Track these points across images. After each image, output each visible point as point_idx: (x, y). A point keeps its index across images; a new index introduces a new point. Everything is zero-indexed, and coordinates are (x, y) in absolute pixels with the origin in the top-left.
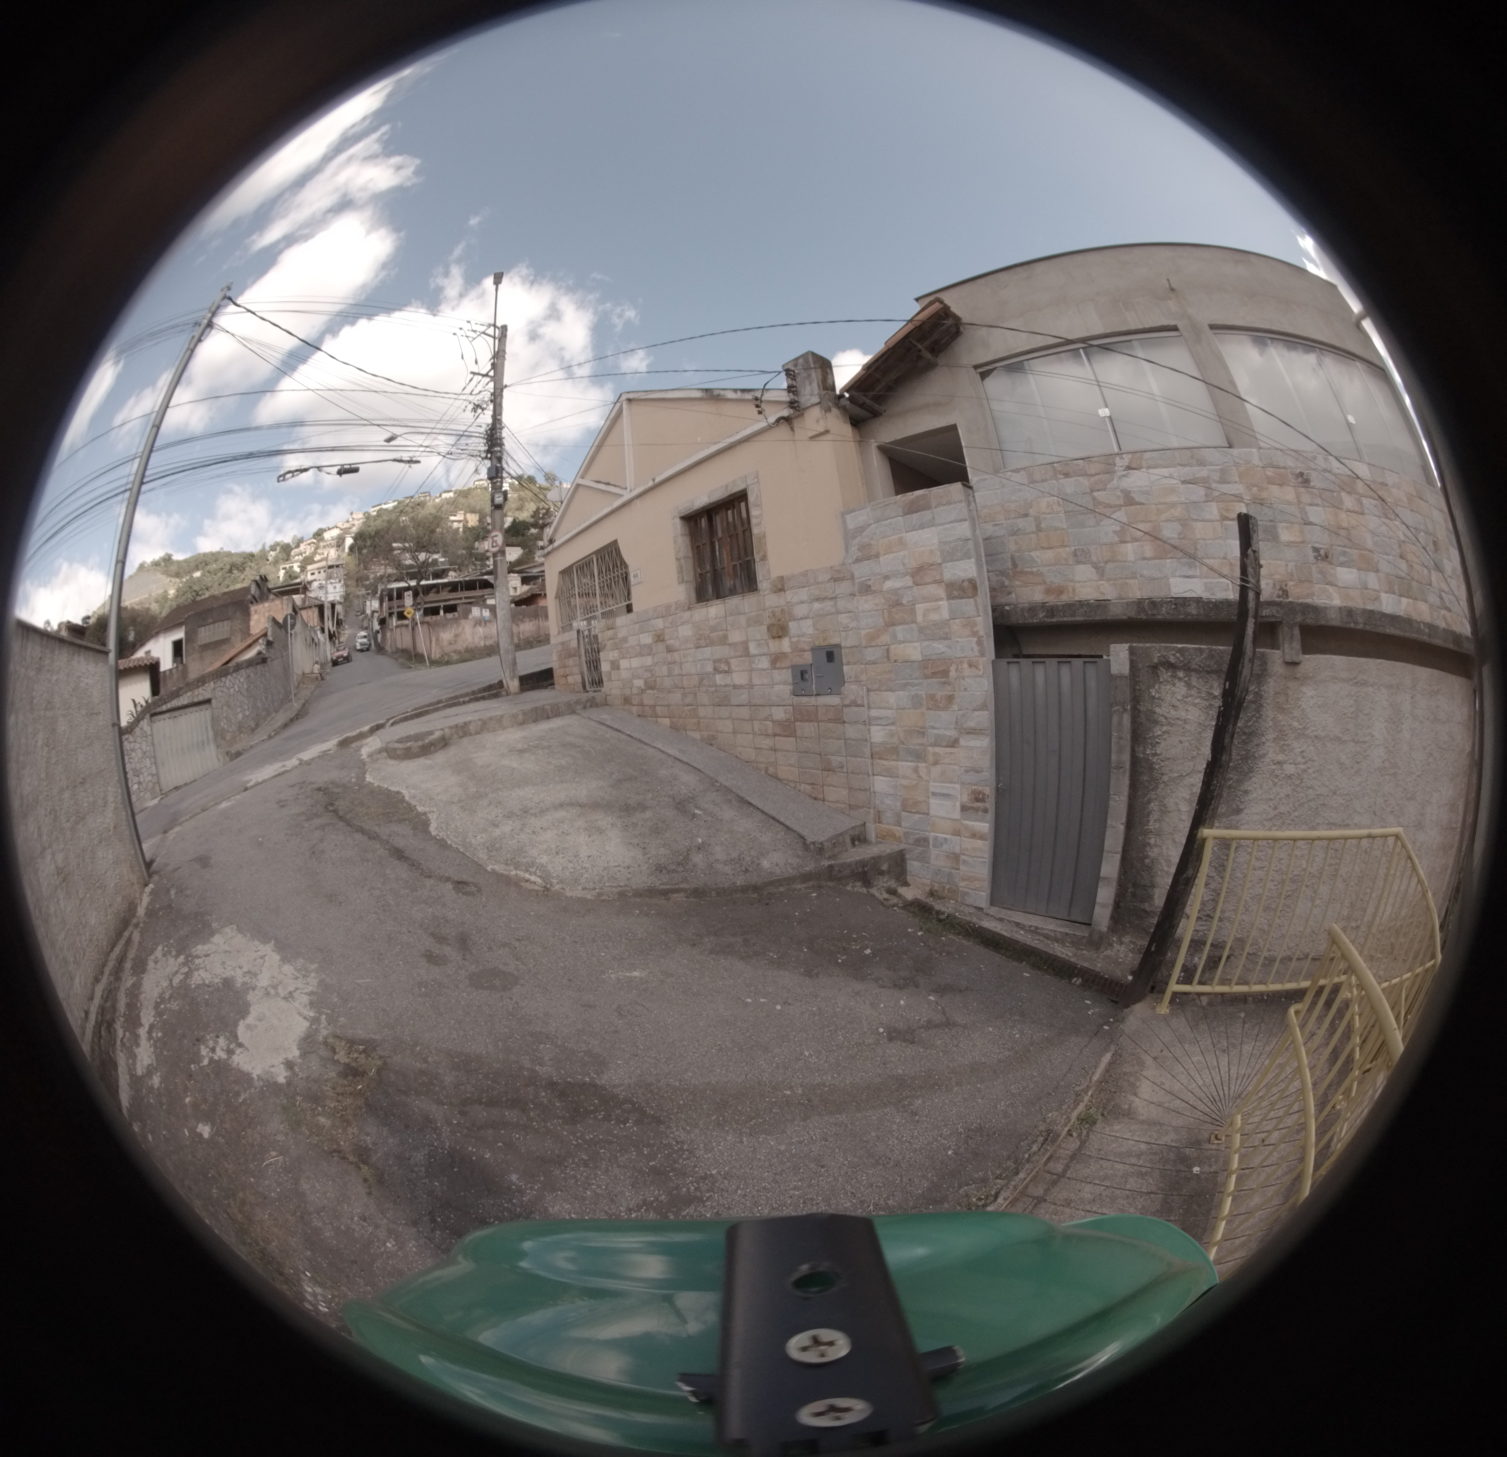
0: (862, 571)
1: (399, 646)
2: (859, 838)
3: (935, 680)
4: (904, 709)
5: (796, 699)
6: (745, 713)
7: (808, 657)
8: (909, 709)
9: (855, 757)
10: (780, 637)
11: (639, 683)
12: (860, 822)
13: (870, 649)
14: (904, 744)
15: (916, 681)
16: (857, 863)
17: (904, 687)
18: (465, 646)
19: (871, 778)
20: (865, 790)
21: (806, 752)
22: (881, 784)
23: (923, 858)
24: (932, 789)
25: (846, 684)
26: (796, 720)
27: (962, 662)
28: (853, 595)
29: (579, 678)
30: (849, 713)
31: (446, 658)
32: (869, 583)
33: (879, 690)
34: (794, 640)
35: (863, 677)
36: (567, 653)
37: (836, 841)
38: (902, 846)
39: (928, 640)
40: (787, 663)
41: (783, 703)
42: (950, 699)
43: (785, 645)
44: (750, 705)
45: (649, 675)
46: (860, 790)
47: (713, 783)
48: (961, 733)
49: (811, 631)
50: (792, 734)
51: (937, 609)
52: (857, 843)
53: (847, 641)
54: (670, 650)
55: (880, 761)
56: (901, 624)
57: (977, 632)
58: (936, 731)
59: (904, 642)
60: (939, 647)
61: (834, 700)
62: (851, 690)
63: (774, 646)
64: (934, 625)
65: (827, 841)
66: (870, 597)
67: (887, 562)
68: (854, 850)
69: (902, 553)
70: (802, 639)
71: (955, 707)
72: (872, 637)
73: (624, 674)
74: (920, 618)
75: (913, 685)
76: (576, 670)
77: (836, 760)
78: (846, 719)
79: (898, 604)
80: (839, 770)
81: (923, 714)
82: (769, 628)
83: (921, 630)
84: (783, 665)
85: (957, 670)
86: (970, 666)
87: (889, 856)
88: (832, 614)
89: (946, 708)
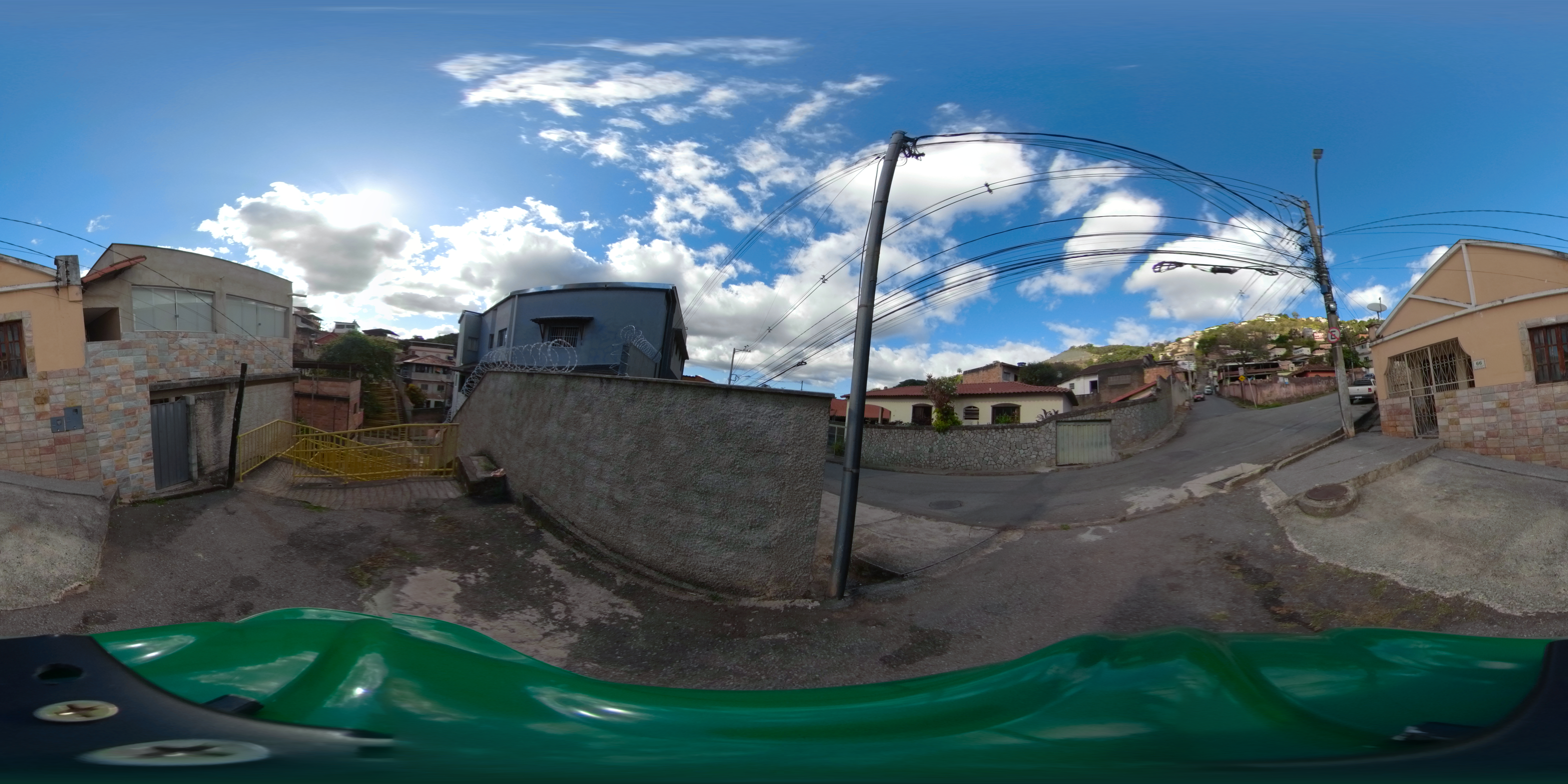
0: (95, 372)
3: (129, 416)
4: (115, 430)
5: (55, 433)
6: (21, 445)
7: (62, 413)
8: (117, 429)
9: (91, 455)
10: (43, 404)
13: (97, 407)
14: (115, 444)
17: (115, 421)
19: (100, 463)
20: (97, 469)
21: (62, 459)
22: (103, 465)
23: (128, 486)
24: (129, 458)
25: (84, 424)
26: (56, 444)
27: (139, 408)
28: (89, 383)
30: (89, 436)
33: (103, 424)
34: (53, 404)
35: (94, 419)
38: (117, 485)
39: (127, 401)
40: (49, 417)
41: (48, 437)
42: (136, 422)
43: (47, 407)
44: (24, 441)
48: (140, 434)
49: (64, 400)
50: (55, 451)
51: (132, 389)
53: (84, 403)
55: (103, 455)
56: (114, 395)
57: (144, 396)
58: (129, 436)
59: (115, 402)
60: (132, 403)
61: (81, 432)
62: (87, 426)
63: (39, 409)
64: (130, 395)
66: (99, 384)
67: (108, 369)
69: (116, 366)
70: (59, 404)
71: (137, 425)
72: (100, 401)
74: (123, 392)
75: (119, 420)
77: (81, 459)
78: (86, 439)
79: (114, 387)
80: (83, 463)
81: (124, 430)
82: (35, 399)
83: (124, 397)
84: (46, 418)
85: (137, 411)
88: (78, 391)
89: (133, 426)
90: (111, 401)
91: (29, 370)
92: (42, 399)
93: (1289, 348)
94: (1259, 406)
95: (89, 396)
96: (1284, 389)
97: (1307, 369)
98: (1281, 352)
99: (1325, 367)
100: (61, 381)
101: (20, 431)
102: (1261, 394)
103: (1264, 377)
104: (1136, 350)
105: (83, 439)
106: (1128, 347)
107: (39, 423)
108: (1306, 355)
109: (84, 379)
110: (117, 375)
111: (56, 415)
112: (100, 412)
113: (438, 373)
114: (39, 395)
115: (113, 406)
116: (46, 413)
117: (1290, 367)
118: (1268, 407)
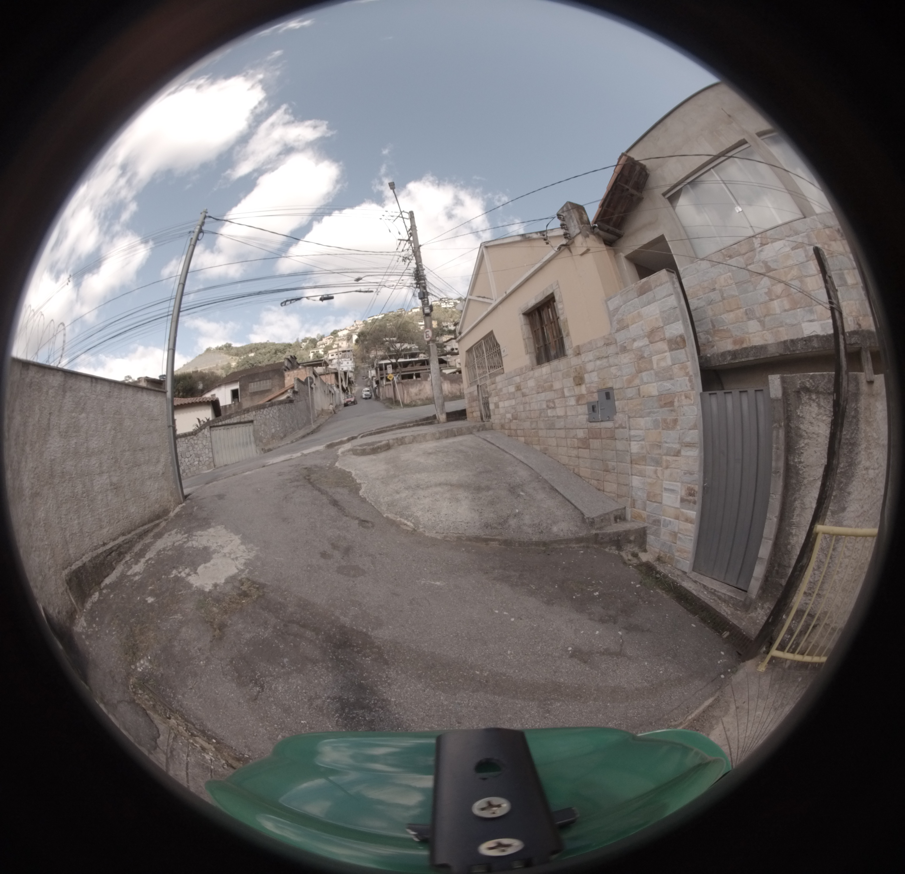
0: (621, 337)
1: (388, 396)
2: (620, 517)
3: (666, 409)
4: (649, 429)
5: (590, 424)
6: (562, 433)
7: (595, 397)
8: (652, 429)
9: (621, 462)
10: (580, 384)
11: (509, 416)
12: (623, 507)
13: (629, 389)
14: (649, 454)
15: (655, 410)
16: (614, 533)
17: (649, 414)
18: (425, 396)
19: (630, 477)
20: (626, 485)
21: (595, 459)
22: (636, 481)
23: (657, 534)
24: (664, 486)
25: (617, 414)
26: (590, 438)
27: (681, 395)
28: (617, 354)
29: (478, 414)
30: (619, 433)
31: (414, 403)
32: (625, 345)
33: (635, 417)
34: (588, 385)
35: (626, 409)
36: (473, 399)
37: (604, 518)
38: (646, 525)
39: (661, 381)
40: (584, 401)
41: (582, 427)
42: (675, 421)
43: (583, 389)
44: (565, 428)
45: (514, 411)
46: (624, 485)
47: (538, 478)
48: (682, 446)
49: (596, 379)
50: (588, 447)
51: (664, 359)
52: (618, 520)
53: (617, 385)
54: (524, 395)
55: (636, 466)
56: (645, 371)
57: (688, 372)
58: (667, 445)
59: (647, 383)
60: (667, 385)
61: (609, 424)
62: (620, 417)
63: (577, 390)
64: (663, 370)
65: (597, 517)
66: (626, 354)
67: (634, 330)
68: (615, 525)
69: (641, 323)
70: (592, 385)
71: (678, 428)
72: (630, 381)
73: (502, 411)
74: (655, 366)
75: (654, 413)
76: (477, 409)
77: (611, 464)
78: (617, 437)
79: (642, 357)
80: (612, 471)
81: (660, 432)
82: (575, 378)
83: (656, 374)
84: (583, 403)
85: (678, 401)
86: (686, 397)
87: (637, 531)
88: (607, 367)
89: (673, 428)
90: (641, 382)
91: (566, 344)
92: (579, 379)
95: (619, 373)
100: (592, 354)
107: (579, 409)
109: (614, 348)
110: (646, 337)
111: (590, 399)
112: (631, 399)
114: (578, 373)
115: (643, 390)
116: (583, 396)
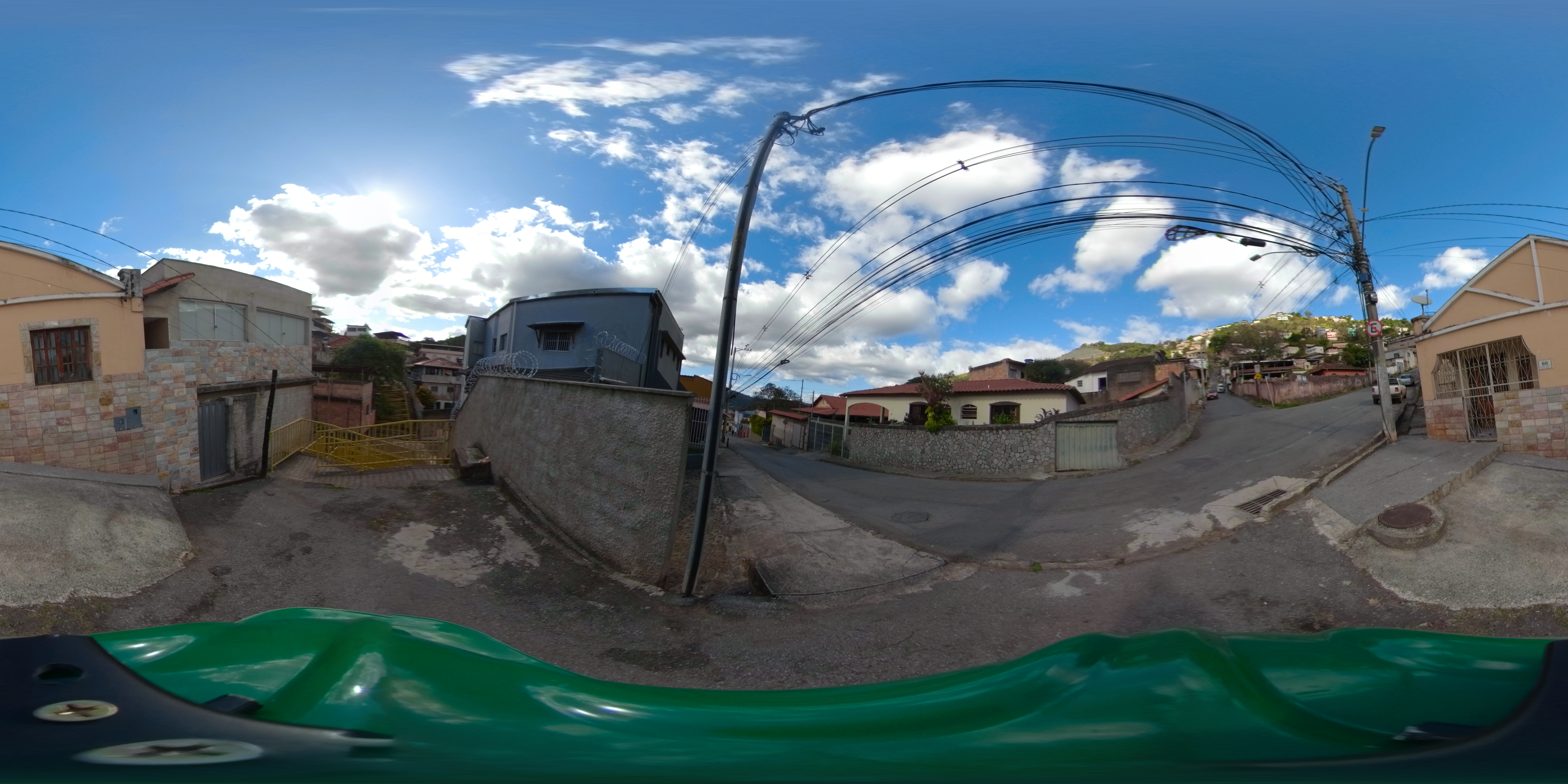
4: (169, 429)
5: (117, 432)
7: (124, 413)
9: (148, 452)
10: (107, 405)
13: (154, 407)
14: (168, 440)
15: (174, 418)
17: (169, 420)
19: (156, 456)
21: (123, 455)
22: (159, 458)
25: (142, 423)
26: (118, 442)
28: (148, 385)
32: (155, 381)
33: (158, 422)
34: (116, 405)
35: (151, 418)
39: (179, 402)
40: (112, 417)
41: (111, 435)
43: (111, 408)
44: (87, 440)
46: (151, 462)
48: (189, 431)
49: (126, 401)
51: (182, 392)
53: (142, 404)
55: (159, 449)
56: (168, 397)
59: (169, 404)
60: (183, 404)
61: (140, 430)
62: (145, 425)
63: (103, 409)
64: (182, 396)
66: (156, 387)
67: (164, 373)
69: (170, 371)
70: (121, 405)
71: (187, 423)
72: (156, 403)
74: (176, 395)
77: (140, 455)
79: (168, 389)
80: (141, 459)
81: (176, 428)
82: (100, 400)
83: (176, 399)
84: (109, 418)
88: (137, 393)
89: (184, 424)
90: (165, 402)
91: (95, 373)
92: (106, 400)
93: (1302, 346)
94: (1277, 405)
95: (147, 398)
96: (1302, 388)
97: (1324, 368)
98: (1294, 350)
99: (1342, 366)
100: (123, 384)
101: (86, 430)
102: (1279, 393)
103: (1279, 375)
104: (1147, 348)
105: (142, 436)
106: (1140, 344)
107: (104, 423)
108: (1320, 354)
109: (144, 382)
110: (171, 379)
111: (118, 415)
112: (156, 412)
113: (448, 375)
114: (104, 397)
115: (167, 407)
116: (110, 413)
117: (1305, 365)
118: (1285, 406)
